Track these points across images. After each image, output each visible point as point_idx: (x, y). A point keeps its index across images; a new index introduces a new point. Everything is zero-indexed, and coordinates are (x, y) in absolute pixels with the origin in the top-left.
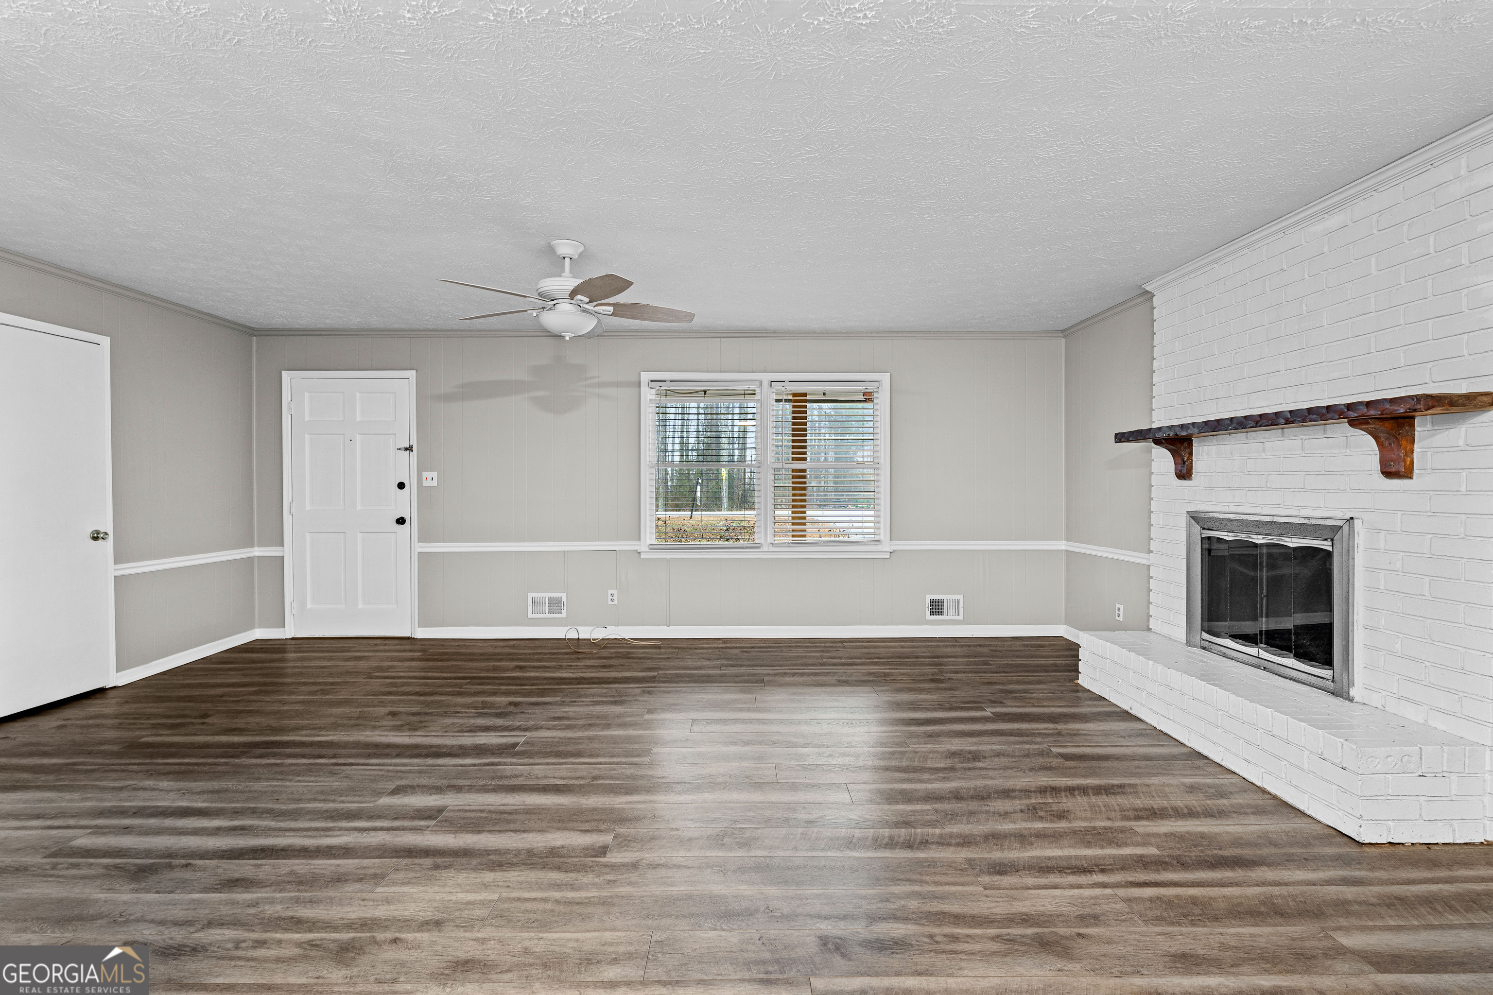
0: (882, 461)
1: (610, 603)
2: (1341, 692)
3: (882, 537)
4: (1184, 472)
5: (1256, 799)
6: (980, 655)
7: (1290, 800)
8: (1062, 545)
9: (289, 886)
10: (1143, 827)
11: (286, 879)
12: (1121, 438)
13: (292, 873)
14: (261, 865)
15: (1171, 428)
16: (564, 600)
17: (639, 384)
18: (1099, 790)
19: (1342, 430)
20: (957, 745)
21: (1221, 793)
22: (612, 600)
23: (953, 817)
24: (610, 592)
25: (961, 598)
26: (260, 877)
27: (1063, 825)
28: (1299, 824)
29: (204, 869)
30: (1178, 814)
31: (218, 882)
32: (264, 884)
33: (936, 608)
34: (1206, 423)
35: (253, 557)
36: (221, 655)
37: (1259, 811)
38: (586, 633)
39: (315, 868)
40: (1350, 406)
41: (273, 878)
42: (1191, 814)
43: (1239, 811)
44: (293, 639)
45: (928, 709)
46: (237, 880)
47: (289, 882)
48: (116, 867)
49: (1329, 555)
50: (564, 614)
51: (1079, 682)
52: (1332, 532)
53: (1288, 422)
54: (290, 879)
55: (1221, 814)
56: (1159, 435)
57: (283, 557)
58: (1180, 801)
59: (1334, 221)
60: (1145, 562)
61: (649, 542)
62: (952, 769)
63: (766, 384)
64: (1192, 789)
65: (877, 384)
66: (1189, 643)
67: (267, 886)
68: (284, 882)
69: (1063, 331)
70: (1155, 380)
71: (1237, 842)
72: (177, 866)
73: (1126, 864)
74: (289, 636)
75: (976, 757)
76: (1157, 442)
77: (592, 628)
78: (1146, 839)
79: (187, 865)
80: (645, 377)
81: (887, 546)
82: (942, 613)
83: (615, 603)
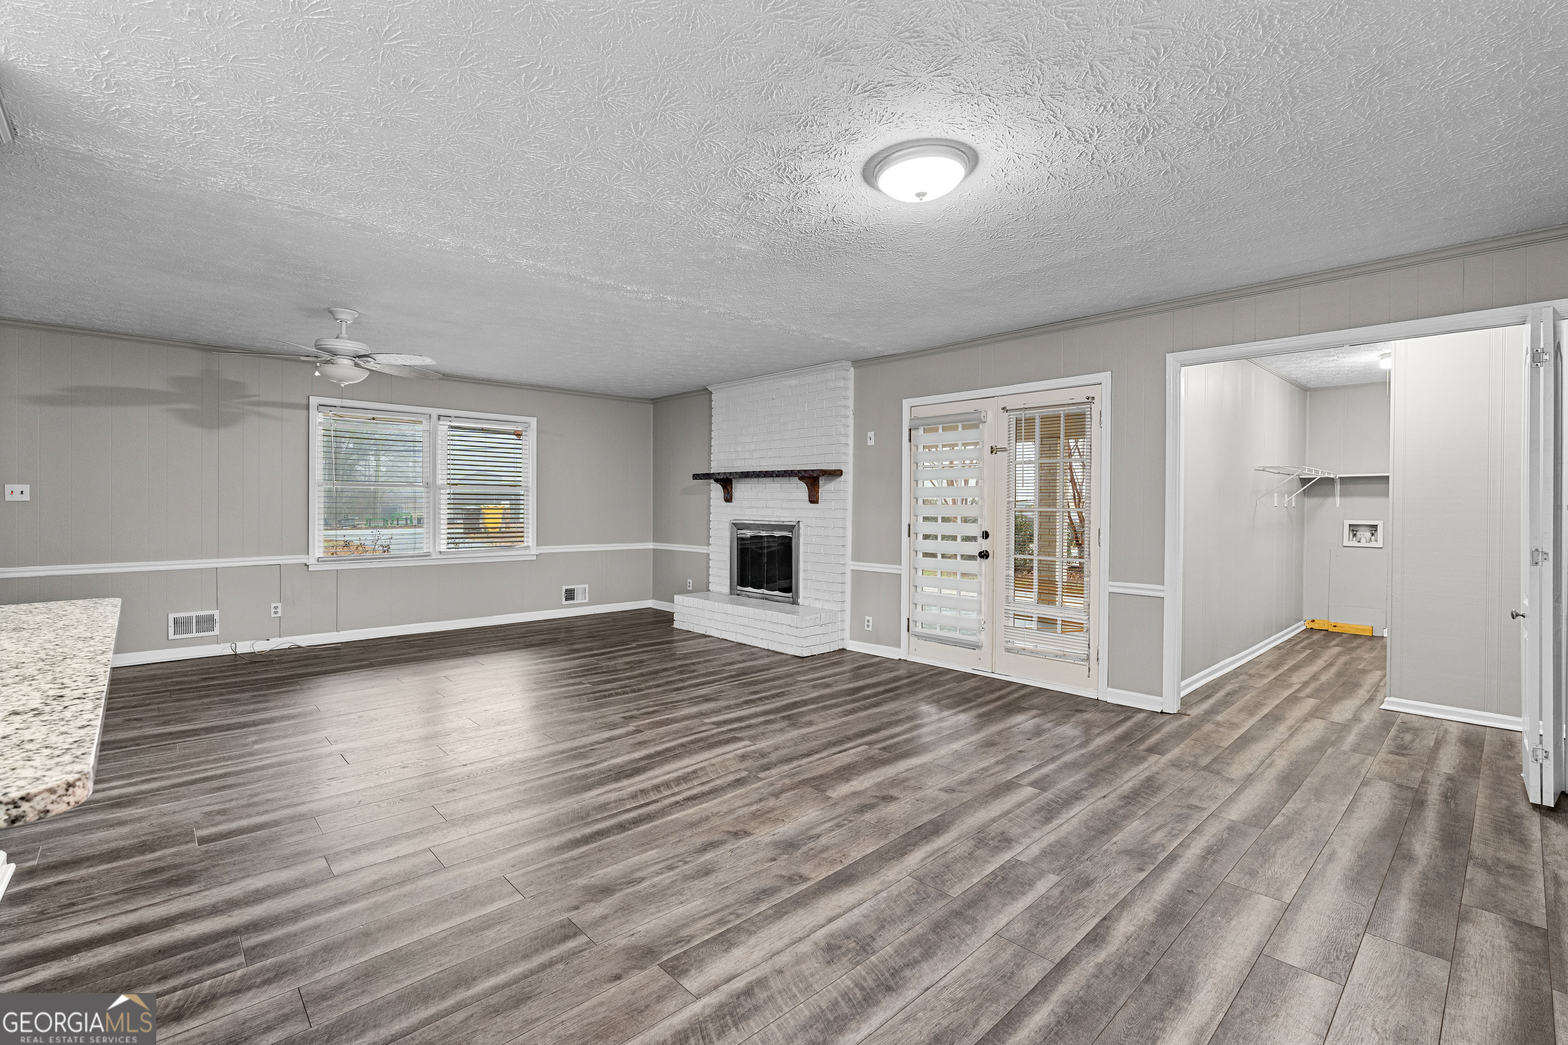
0: (530, 485)
1: (273, 615)
2: (795, 602)
3: (530, 544)
4: (728, 499)
5: (766, 653)
6: (608, 622)
7: (778, 650)
8: (651, 546)
10: (727, 668)
12: (696, 477)
15: (725, 473)
16: (217, 617)
17: (308, 407)
18: (705, 662)
19: (796, 480)
20: (627, 659)
21: (754, 654)
22: (276, 613)
23: (646, 681)
24: (273, 605)
25: (587, 586)
27: (696, 674)
28: (783, 657)
30: (739, 662)
33: (570, 595)
34: (742, 473)
37: (768, 656)
38: (244, 647)
40: (799, 471)
42: (744, 661)
43: (762, 657)
45: (598, 649)
49: (791, 538)
50: (217, 631)
51: (675, 626)
52: (791, 528)
53: (777, 476)
55: (756, 659)
56: (719, 477)
58: (739, 659)
59: (793, 382)
60: (706, 551)
61: (317, 555)
62: (632, 667)
63: (434, 417)
64: (742, 655)
65: (526, 425)
66: (731, 594)
69: (652, 400)
70: (713, 443)
71: (763, 665)
73: (726, 678)
75: (641, 661)
76: (717, 481)
77: (252, 642)
78: (730, 671)
80: (314, 401)
81: (535, 551)
82: (573, 599)
83: (279, 615)
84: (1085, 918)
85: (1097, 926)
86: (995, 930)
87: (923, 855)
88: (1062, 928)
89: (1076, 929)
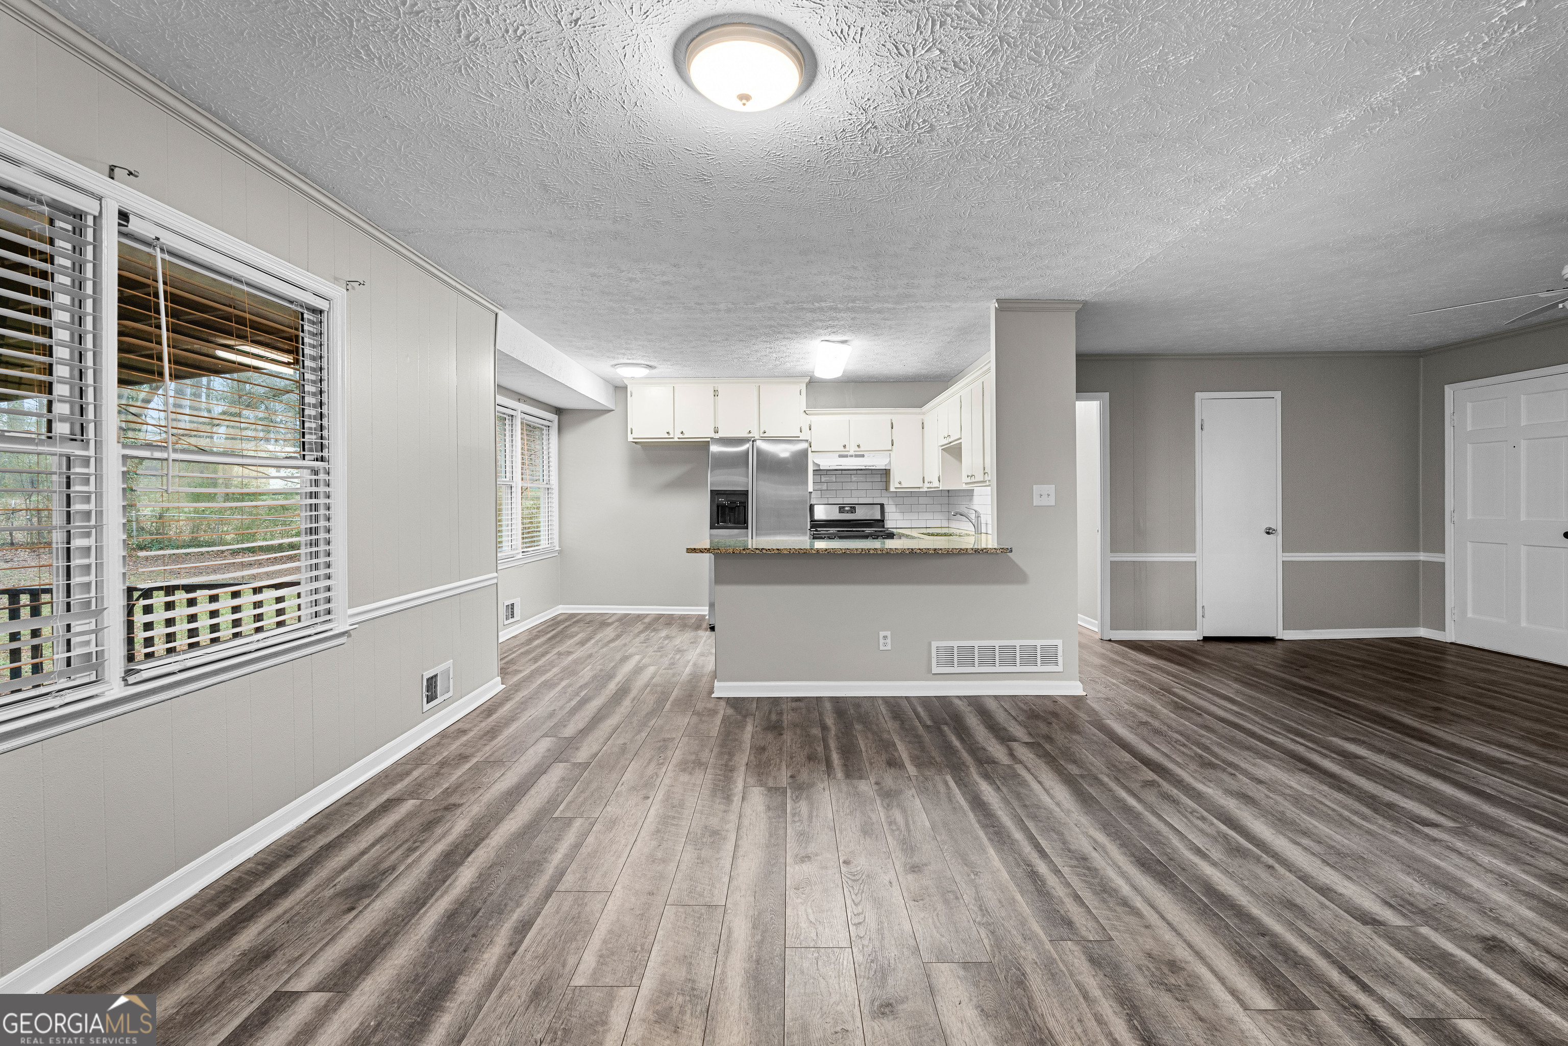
9: (1332, 944)
11: (1336, 935)
13: (1347, 934)
14: (1327, 907)
26: (1316, 917)
29: (1279, 878)
31: (1280, 896)
32: (1313, 925)
35: (1419, 561)
36: (1381, 642)
39: (1373, 947)
41: (1326, 926)
44: (1451, 643)
46: (1296, 905)
47: (1336, 940)
48: (1225, 837)
54: (1340, 939)
57: (1444, 564)
67: (1314, 929)
68: (1332, 936)
72: (1263, 863)
74: (1449, 639)
79: (1270, 867)
84: (535, 945)
85: (521, 942)
86: (613, 894)
87: (735, 935)
88: (556, 922)
89: (542, 928)
